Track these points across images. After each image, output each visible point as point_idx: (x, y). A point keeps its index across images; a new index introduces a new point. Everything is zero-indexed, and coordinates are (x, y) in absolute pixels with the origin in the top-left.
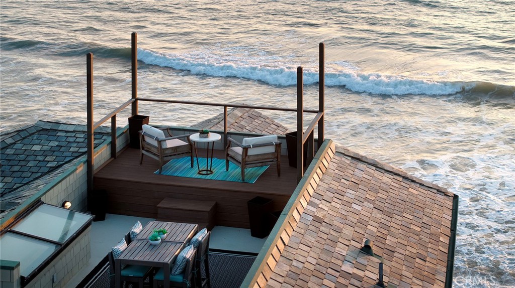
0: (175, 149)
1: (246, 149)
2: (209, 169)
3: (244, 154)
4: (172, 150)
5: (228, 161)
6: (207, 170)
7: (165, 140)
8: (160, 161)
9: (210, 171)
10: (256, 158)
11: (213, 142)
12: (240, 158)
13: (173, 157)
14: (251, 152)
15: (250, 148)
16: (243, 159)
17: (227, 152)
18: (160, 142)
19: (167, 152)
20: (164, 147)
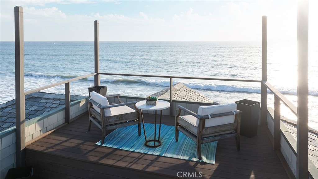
0: (120, 117)
1: (202, 120)
2: (157, 139)
3: (201, 126)
4: (117, 118)
5: (177, 131)
6: (155, 141)
7: (109, 107)
8: (103, 130)
9: (159, 141)
10: (214, 130)
11: (162, 110)
12: (195, 131)
13: (118, 126)
14: (209, 123)
15: (208, 118)
16: (199, 132)
17: (177, 120)
18: (103, 109)
19: (110, 120)
20: (107, 115)
